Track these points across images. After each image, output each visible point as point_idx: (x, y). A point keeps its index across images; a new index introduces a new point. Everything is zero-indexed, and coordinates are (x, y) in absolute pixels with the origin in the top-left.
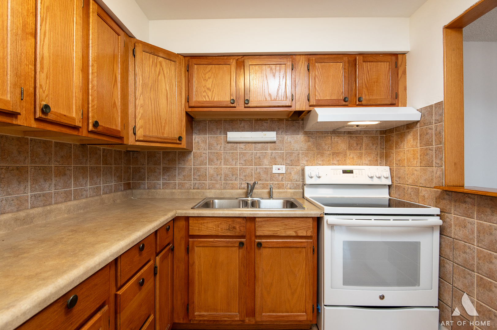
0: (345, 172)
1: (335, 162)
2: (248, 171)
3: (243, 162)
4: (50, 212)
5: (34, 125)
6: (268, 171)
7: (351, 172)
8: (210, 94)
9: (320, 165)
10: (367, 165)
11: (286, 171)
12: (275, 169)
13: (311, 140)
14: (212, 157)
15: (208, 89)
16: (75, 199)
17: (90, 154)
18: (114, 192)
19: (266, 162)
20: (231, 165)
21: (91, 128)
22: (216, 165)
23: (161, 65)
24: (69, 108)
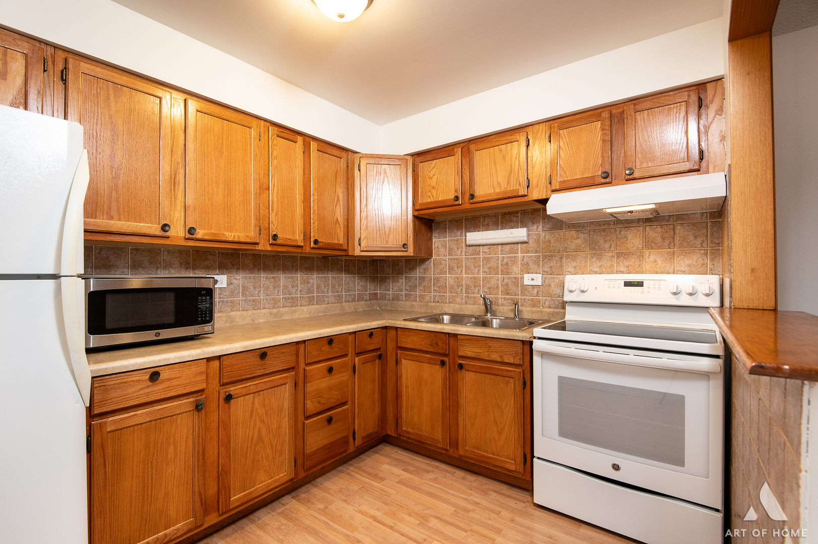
0: (628, 284)
1: (622, 269)
2: (493, 282)
3: (487, 270)
4: (295, 311)
5: (269, 248)
6: (517, 281)
7: (640, 284)
8: (434, 193)
9: (596, 273)
10: (684, 272)
11: (544, 281)
12: (528, 279)
13: (582, 235)
14: (452, 264)
15: (433, 188)
16: (317, 304)
17: (332, 265)
18: (358, 300)
19: (516, 269)
20: (473, 274)
21: (312, 245)
22: (457, 273)
23: (385, 173)
24: (294, 233)
